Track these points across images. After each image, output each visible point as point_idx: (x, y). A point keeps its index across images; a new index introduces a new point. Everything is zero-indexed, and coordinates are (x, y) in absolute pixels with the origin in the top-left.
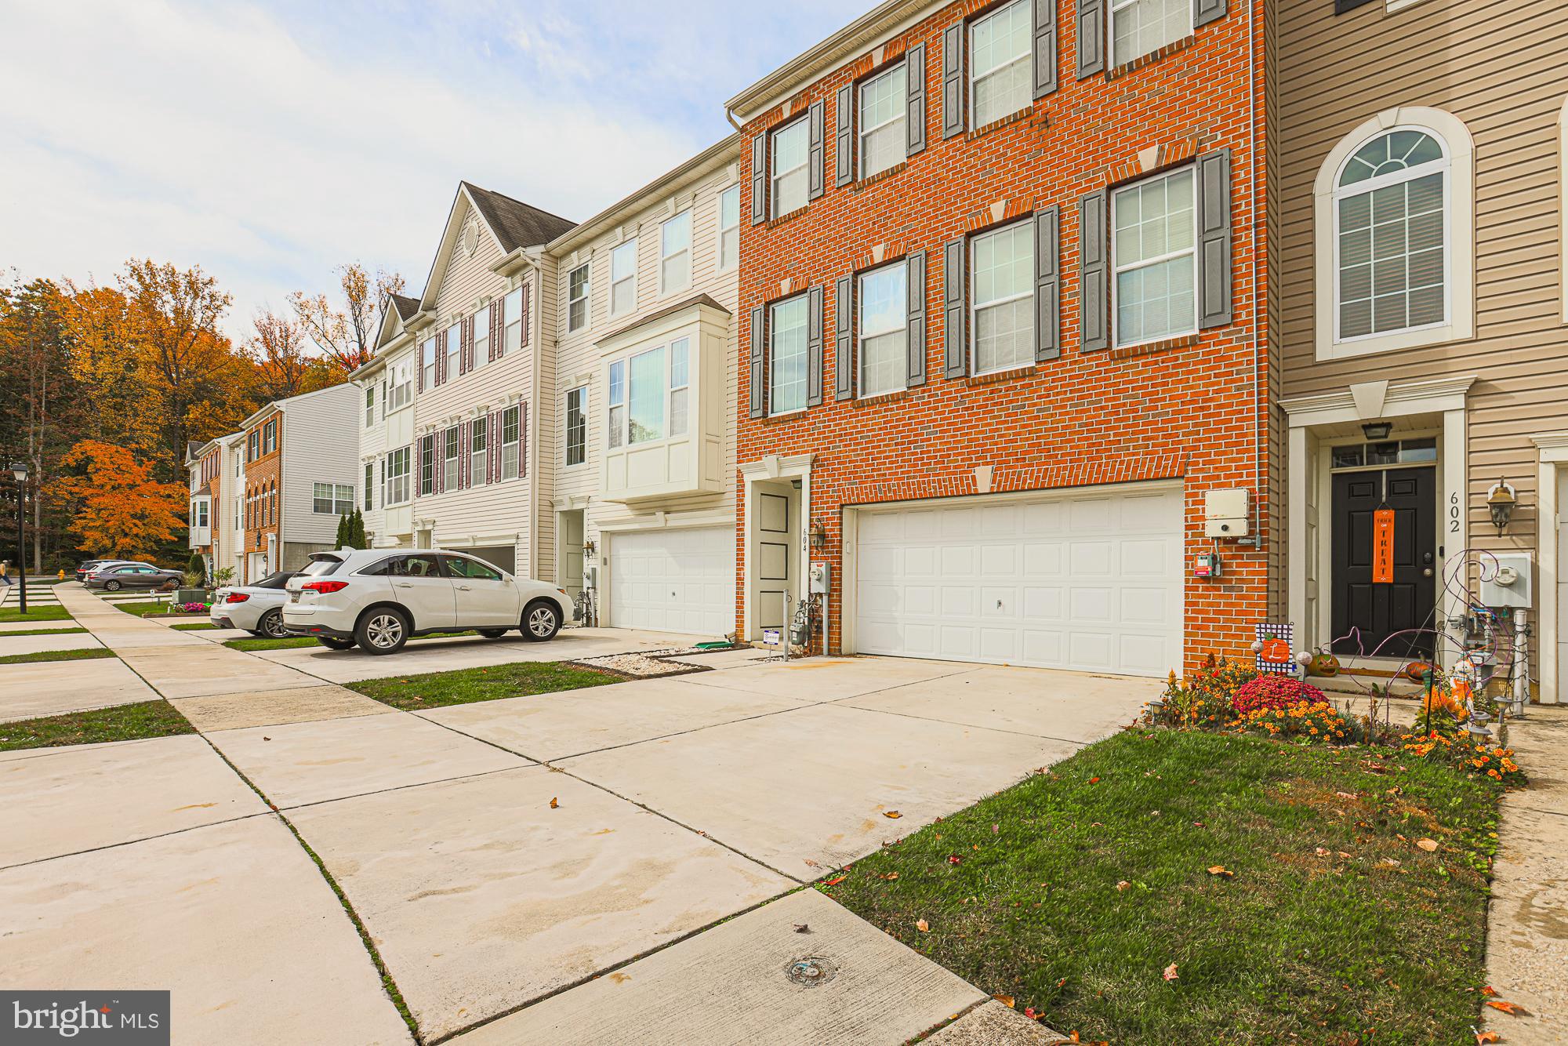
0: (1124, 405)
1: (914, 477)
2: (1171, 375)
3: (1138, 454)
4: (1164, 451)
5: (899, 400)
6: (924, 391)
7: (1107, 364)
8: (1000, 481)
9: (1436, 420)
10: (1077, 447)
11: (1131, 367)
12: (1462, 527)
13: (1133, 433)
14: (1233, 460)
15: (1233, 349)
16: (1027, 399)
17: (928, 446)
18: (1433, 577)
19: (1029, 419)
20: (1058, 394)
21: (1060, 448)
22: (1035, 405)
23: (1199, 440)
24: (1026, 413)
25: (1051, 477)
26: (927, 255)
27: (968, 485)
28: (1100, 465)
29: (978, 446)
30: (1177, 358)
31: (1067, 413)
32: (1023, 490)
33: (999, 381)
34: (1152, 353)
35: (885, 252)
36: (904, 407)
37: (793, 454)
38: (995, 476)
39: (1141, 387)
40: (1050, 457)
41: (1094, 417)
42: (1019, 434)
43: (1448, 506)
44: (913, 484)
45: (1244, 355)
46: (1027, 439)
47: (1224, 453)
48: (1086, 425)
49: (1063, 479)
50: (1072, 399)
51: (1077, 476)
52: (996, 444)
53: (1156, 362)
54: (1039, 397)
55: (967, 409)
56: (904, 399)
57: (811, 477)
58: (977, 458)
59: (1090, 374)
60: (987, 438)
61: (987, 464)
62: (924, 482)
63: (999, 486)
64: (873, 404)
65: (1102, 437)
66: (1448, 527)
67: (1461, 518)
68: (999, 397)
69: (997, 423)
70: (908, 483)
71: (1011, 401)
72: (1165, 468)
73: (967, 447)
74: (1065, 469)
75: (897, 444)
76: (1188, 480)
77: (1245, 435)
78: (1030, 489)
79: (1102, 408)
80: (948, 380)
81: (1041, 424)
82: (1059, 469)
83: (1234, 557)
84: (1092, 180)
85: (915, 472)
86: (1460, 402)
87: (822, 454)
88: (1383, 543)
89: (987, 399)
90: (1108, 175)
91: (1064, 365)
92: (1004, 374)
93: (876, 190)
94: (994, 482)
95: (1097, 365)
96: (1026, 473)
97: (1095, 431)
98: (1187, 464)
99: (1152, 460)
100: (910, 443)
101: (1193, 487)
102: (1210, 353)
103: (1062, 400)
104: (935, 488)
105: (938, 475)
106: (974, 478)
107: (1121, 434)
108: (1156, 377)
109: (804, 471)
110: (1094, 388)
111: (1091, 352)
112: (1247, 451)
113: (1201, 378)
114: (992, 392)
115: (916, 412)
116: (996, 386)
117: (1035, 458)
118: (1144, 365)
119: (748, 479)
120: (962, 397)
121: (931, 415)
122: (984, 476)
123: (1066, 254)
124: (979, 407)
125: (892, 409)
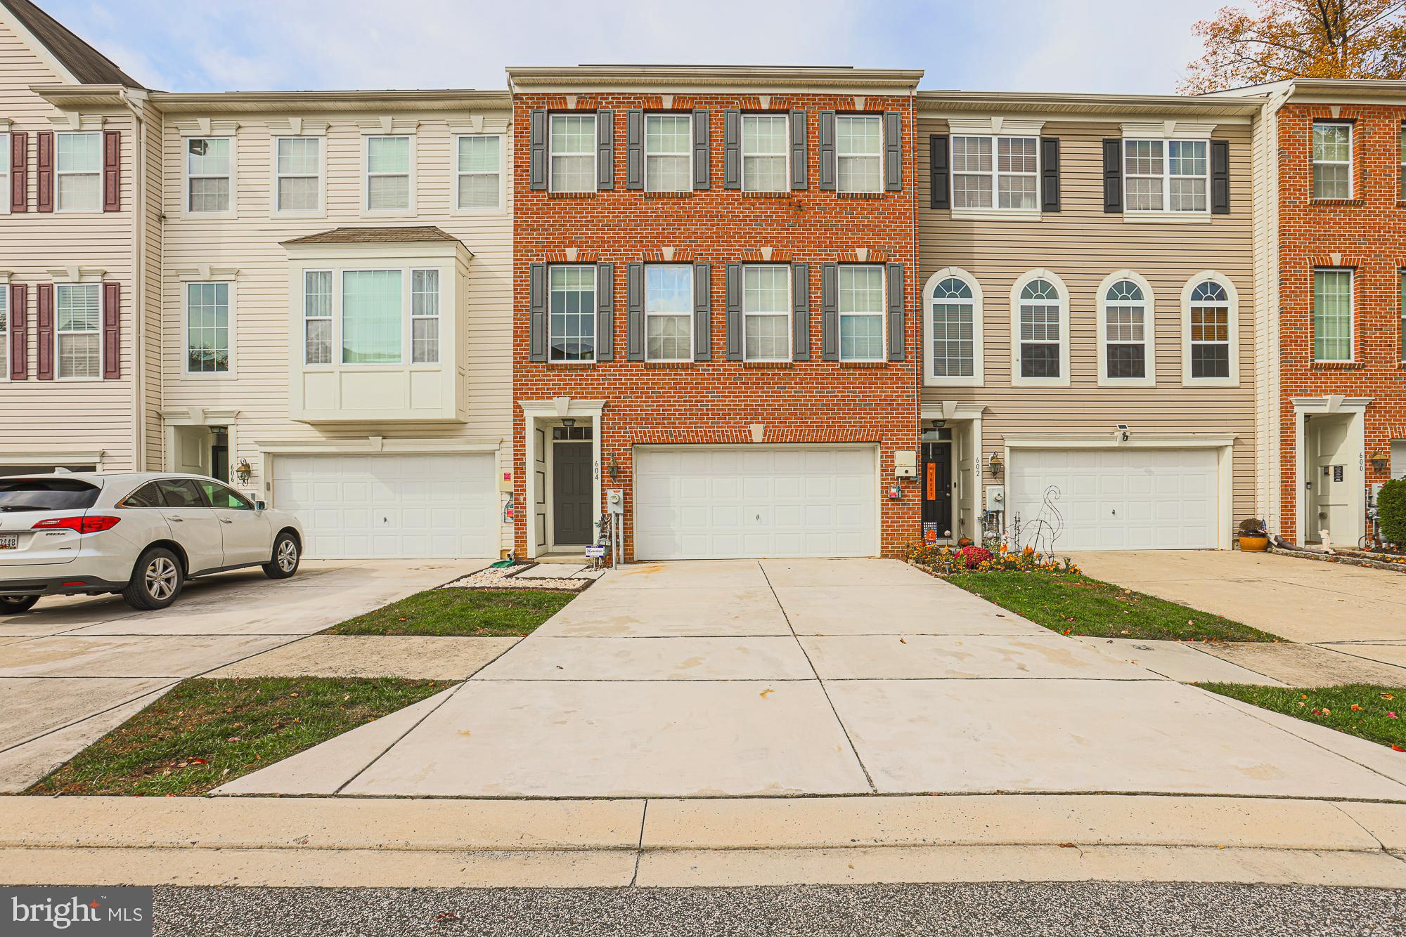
0: (848, 396)
1: (701, 427)
2: (874, 383)
3: (856, 426)
4: (870, 426)
5: (688, 368)
6: (709, 366)
7: (838, 370)
8: (769, 436)
9: (969, 422)
10: (820, 418)
11: (852, 374)
12: (980, 473)
13: (853, 414)
14: (905, 435)
15: (905, 374)
16: (787, 383)
17: (712, 405)
18: (950, 497)
19: (789, 396)
20: (808, 383)
21: (809, 418)
22: (792, 388)
23: (888, 422)
24: (787, 392)
25: (804, 435)
26: (712, 267)
27: (746, 436)
28: (835, 431)
29: (753, 410)
30: (877, 374)
31: (814, 396)
32: (786, 442)
33: (768, 368)
34: (864, 368)
35: (675, 254)
36: (692, 375)
37: (580, 398)
38: (766, 431)
39: (858, 388)
40: (803, 422)
41: (831, 401)
42: (782, 405)
43: (975, 464)
44: (701, 432)
45: (910, 379)
46: (788, 410)
47: (901, 431)
48: (826, 405)
49: (812, 437)
50: (817, 388)
51: (821, 436)
52: (766, 410)
53: (866, 374)
54: (796, 383)
55: (744, 383)
56: (692, 368)
57: (602, 419)
58: (751, 419)
59: (827, 374)
60: (759, 405)
61: (759, 423)
62: (710, 432)
63: (769, 438)
64: (664, 368)
65: (836, 414)
66: (976, 474)
67: (980, 470)
68: (767, 379)
69: (766, 396)
70: (696, 432)
71: (777, 383)
72: (872, 436)
73: (744, 410)
74: (813, 431)
75: (685, 401)
76: (883, 443)
77: (910, 422)
78: (790, 442)
79: (836, 396)
80: (729, 361)
81: (797, 401)
82: (809, 431)
83: (906, 487)
84: (829, 255)
85: (701, 423)
86: (979, 415)
87: (612, 402)
88: (931, 480)
89: (759, 379)
90: (839, 255)
91: (812, 365)
92: (772, 364)
93: (666, 204)
94: (765, 435)
95: (832, 370)
96: (787, 431)
97: (831, 409)
98: (883, 435)
99: (864, 430)
100: (696, 401)
101: (886, 448)
102: (894, 374)
103: (811, 388)
104: (719, 436)
105: (721, 427)
106: (750, 431)
107: (847, 414)
108: (866, 383)
109: (596, 414)
110: (831, 383)
111: (828, 361)
112: (912, 430)
113: (889, 388)
114: (762, 375)
115: (702, 379)
116: (765, 371)
117: (793, 423)
118: (859, 374)
119: (529, 415)
120: (740, 374)
121: (714, 383)
122: (757, 431)
123: (813, 296)
124: (752, 383)
125: (681, 375)
